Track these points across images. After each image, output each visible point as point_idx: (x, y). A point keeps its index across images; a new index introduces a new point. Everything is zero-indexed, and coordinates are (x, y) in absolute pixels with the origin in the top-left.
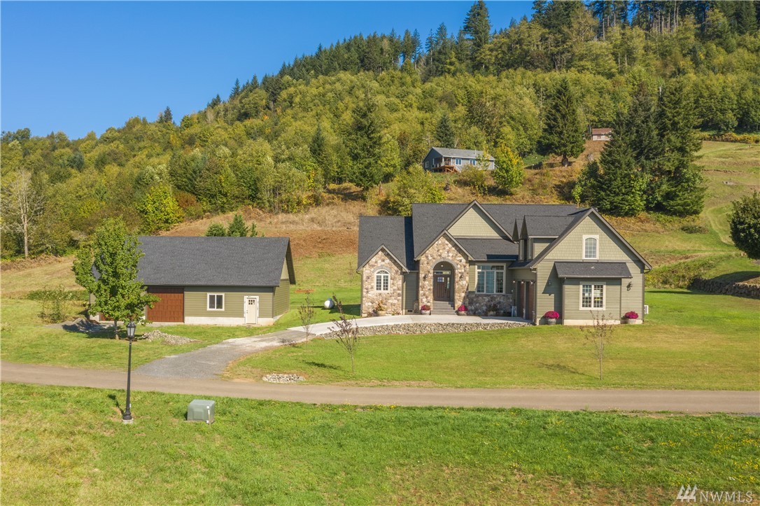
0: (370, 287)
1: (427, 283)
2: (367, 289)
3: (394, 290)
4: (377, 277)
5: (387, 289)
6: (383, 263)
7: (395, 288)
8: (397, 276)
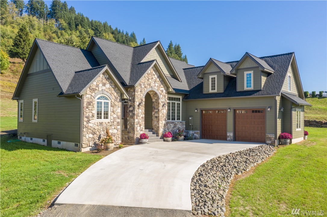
0: (91, 115)
1: (140, 111)
2: (87, 117)
3: (114, 118)
4: (98, 103)
5: (107, 118)
6: (104, 88)
7: (115, 116)
8: (116, 103)
